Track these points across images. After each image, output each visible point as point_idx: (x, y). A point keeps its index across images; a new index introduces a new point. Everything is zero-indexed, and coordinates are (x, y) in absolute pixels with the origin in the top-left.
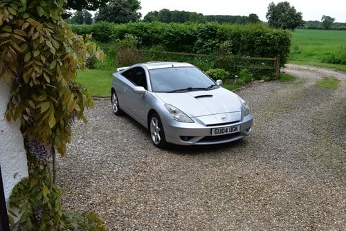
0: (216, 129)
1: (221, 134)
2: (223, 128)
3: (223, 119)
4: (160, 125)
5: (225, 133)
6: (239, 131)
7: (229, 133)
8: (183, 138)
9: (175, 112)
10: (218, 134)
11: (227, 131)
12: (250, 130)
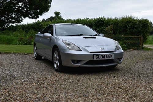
0: (97, 55)
1: (101, 59)
2: (102, 55)
3: (102, 49)
4: (59, 55)
5: (103, 59)
6: (113, 58)
7: (106, 58)
8: (73, 61)
9: (69, 44)
10: (98, 59)
11: (105, 57)
12: (122, 60)
